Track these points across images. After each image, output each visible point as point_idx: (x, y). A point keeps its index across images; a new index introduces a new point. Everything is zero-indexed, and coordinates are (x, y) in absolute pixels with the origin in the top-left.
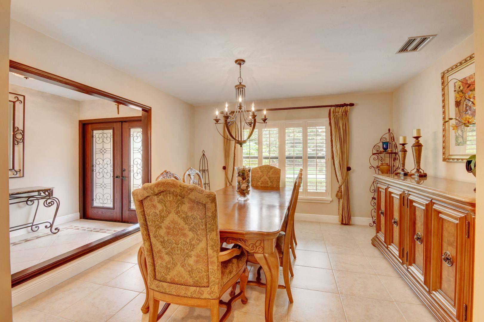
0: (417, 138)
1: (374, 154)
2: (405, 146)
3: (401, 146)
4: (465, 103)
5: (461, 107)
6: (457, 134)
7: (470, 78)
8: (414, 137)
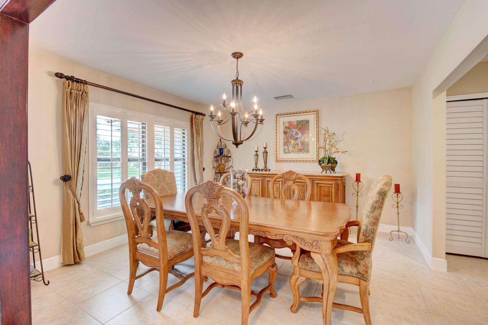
0: (265, 148)
1: (215, 157)
2: (257, 152)
3: (255, 152)
4: (290, 133)
5: (287, 135)
6: (284, 147)
7: (294, 122)
8: (264, 148)
